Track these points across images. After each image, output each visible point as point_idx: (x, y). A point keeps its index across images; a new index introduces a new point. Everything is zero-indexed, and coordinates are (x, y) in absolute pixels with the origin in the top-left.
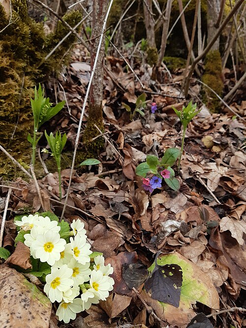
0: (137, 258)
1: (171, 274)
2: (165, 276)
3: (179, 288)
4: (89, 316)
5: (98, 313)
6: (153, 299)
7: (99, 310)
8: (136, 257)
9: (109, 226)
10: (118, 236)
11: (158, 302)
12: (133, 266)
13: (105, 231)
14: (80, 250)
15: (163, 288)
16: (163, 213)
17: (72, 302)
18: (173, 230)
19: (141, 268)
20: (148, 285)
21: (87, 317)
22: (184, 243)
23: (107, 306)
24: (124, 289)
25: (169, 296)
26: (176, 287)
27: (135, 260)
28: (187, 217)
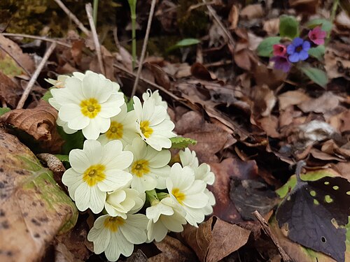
0: (257, 172)
1: (328, 199)
2: (316, 202)
3: (342, 227)
4: (161, 255)
5: (179, 252)
6: (292, 241)
7: (181, 248)
8: (255, 170)
9: (210, 114)
10: (225, 131)
11: (302, 249)
12: (249, 184)
13: (202, 124)
14: (153, 129)
15: (312, 223)
16: (298, 120)
17: (125, 217)
18: (320, 138)
19: (263, 189)
20: (283, 214)
21: (158, 256)
22: (343, 158)
23: (199, 242)
24: (232, 217)
25: (324, 240)
26: (337, 226)
27: (252, 175)
28: (340, 124)
